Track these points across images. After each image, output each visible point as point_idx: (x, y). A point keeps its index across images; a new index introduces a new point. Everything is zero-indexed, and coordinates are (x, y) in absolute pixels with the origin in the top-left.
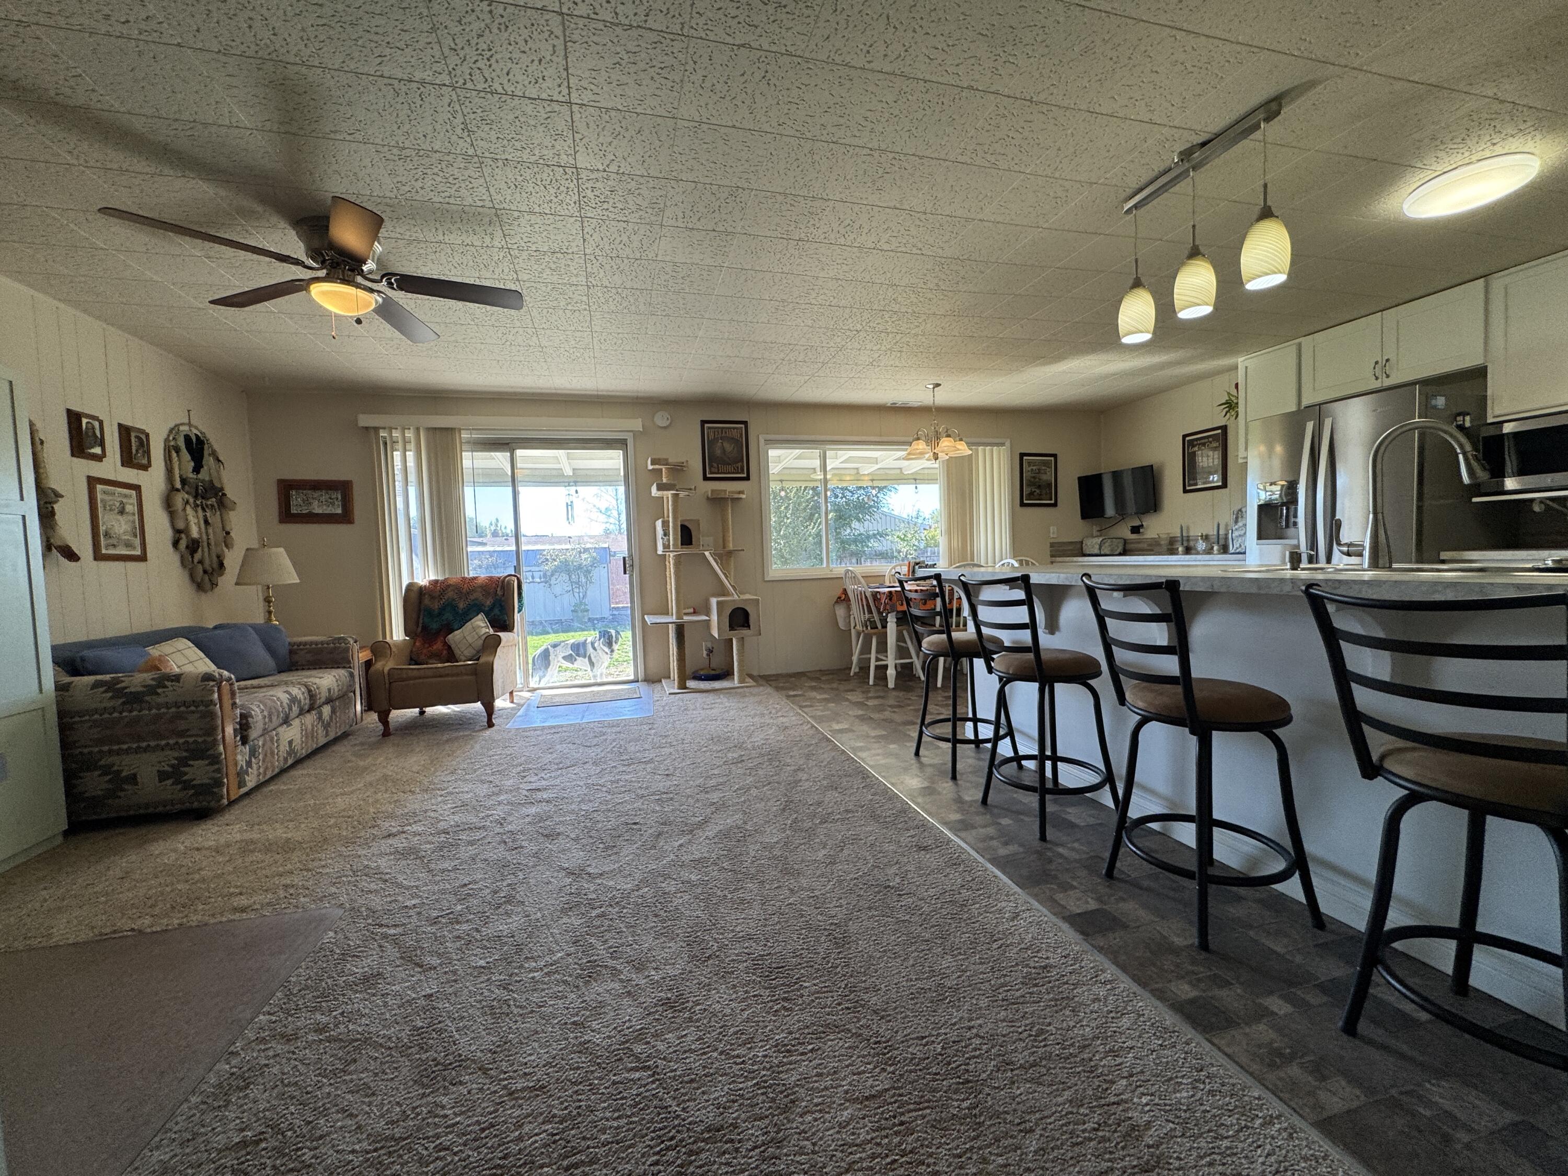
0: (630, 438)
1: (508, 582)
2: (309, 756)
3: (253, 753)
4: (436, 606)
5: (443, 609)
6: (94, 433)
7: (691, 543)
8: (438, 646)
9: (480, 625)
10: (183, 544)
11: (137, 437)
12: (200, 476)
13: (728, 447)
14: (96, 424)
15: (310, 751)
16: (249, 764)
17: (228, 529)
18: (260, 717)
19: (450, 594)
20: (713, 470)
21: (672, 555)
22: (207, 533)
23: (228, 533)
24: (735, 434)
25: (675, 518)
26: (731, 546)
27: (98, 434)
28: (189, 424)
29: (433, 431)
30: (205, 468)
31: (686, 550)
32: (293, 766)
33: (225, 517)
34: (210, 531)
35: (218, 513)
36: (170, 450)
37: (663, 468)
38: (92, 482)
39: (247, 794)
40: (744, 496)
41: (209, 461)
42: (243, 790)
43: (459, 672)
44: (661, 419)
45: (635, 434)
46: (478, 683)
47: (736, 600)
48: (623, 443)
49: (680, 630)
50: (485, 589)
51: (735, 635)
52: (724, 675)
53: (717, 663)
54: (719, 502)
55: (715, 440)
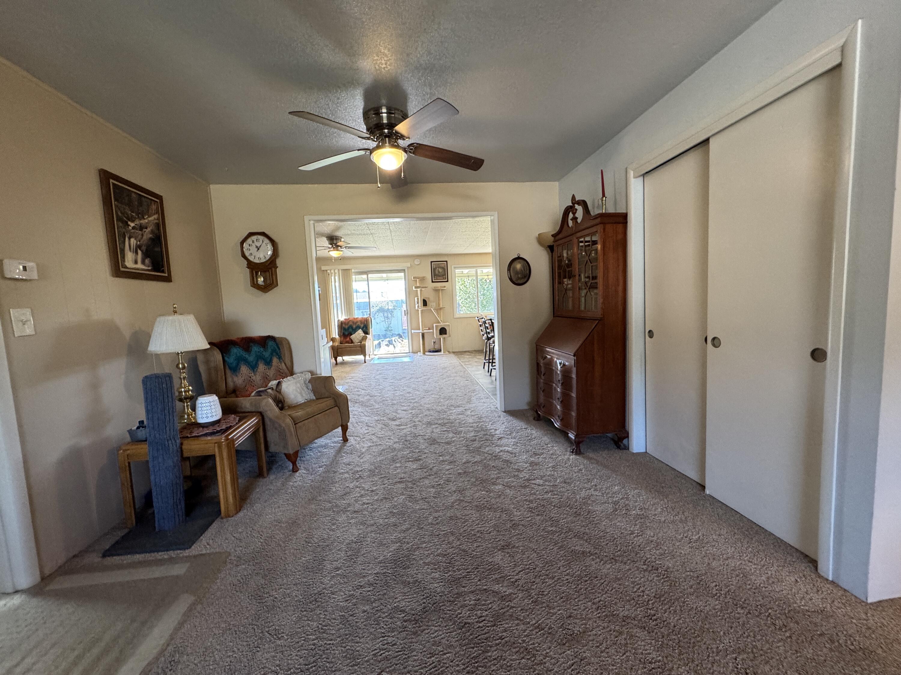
0: (406, 269)
1: (368, 320)
4: (346, 327)
5: (348, 328)
7: (426, 306)
8: (348, 339)
9: (360, 333)
13: (440, 270)
19: (351, 323)
20: (435, 279)
21: (420, 309)
24: (443, 265)
25: (421, 297)
26: (441, 306)
29: (344, 270)
37: (417, 280)
40: (446, 288)
43: (356, 346)
44: (417, 262)
45: (408, 267)
46: (362, 350)
47: (442, 325)
48: (404, 271)
49: (423, 335)
50: (361, 322)
51: (442, 337)
52: (439, 351)
53: (437, 347)
54: (436, 290)
55: (436, 268)
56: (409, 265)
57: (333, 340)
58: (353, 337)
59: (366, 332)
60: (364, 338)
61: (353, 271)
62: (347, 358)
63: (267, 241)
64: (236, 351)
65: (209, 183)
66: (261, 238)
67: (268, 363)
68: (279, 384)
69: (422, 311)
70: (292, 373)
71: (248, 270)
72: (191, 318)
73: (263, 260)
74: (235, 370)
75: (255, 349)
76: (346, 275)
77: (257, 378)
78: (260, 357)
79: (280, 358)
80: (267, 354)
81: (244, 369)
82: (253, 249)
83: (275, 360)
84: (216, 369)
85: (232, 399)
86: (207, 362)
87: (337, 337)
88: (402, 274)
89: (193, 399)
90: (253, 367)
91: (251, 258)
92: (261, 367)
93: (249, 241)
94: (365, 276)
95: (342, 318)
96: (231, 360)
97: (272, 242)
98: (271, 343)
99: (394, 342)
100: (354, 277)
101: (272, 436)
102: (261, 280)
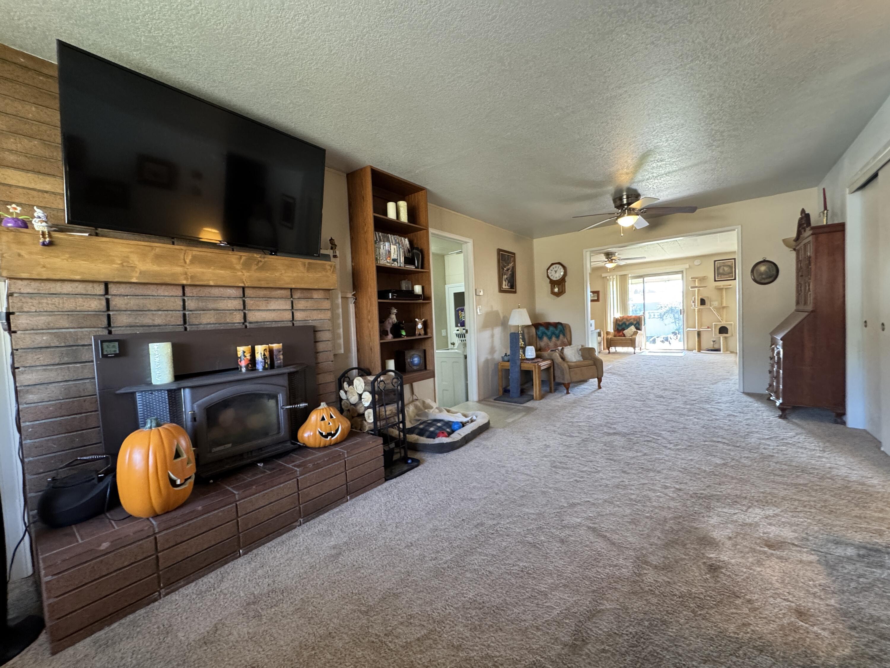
0: (684, 270)
1: (641, 317)
4: (620, 323)
5: (622, 324)
7: (705, 304)
8: (621, 334)
9: (633, 328)
13: (726, 269)
19: (625, 320)
20: (719, 278)
21: (696, 309)
24: (729, 264)
25: (698, 297)
26: (724, 305)
29: (621, 276)
31: (702, 307)
40: (731, 286)
43: (627, 340)
44: (697, 262)
45: (686, 269)
46: (632, 343)
47: (723, 323)
48: (682, 272)
49: (699, 334)
50: (634, 319)
51: (722, 336)
52: (718, 350)
53: (716, 347)
54: (720, 289)
55: (720, 267)
56: (687, 266)
57: (608, 333)
58: (625, 332)
59: (638, 328)
60: (635, 333)
61: (630, 275)
62: (619, 349)
63: (561, 267)
64: (542, 329)
65: (532, 238)
66: (557, 265)
67: (558, 337)
68: (563, 348)
69: (699, 311)
70: (570, 344)
71: (550, 285)
72: (525, 309)
73: (558, 279)
74: (541, 338)
75: (551, 329)
76: (623, 279)
77: (551, 344)
78: (553, 333)
79: (564, 335)
80: (557, 332)
81: (545, 339)
82: (553, 272)
83: (561, 336)
84: (532, 336)
85: (539, 352)
86: (529, 333)
87: (612, 331)
88: (680, 276)
89: (524, 349)
90: (550, 338)
91: (552, 278)
92: (554, 339)
93: (551, 268)
94: (641, 280)
95: (618, 315)
96: (539, 333)
97: (564, 267)
98: (559, 326)
99: (669, 339)
100: (630, 281)
101: (558, 373)
102: (556, 290)
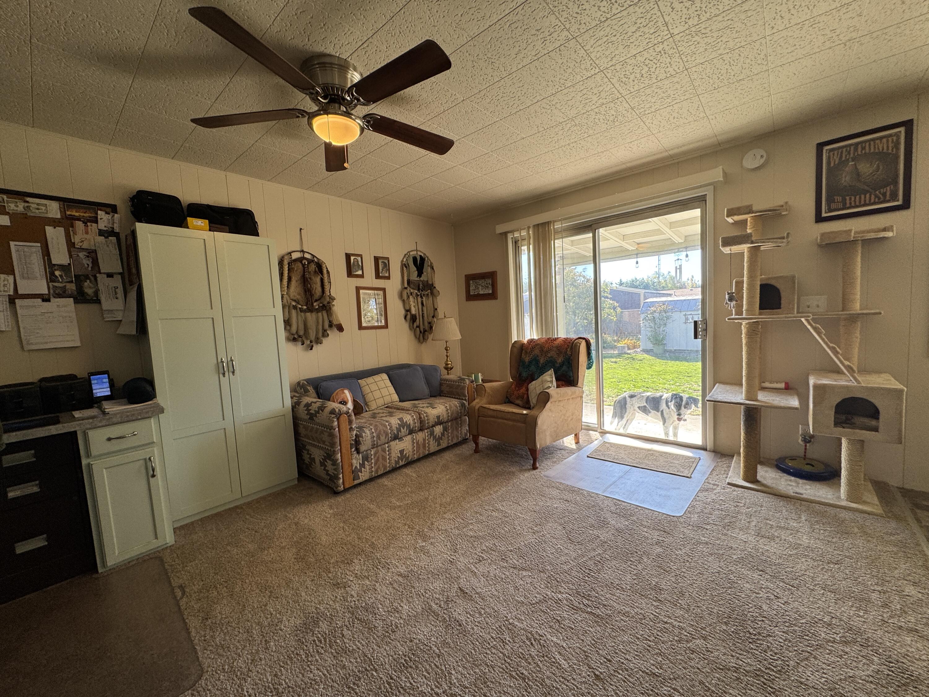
0: (709, 193)
1: (576, 343)
2: (419, 460)
3: (366, 458)
4: (528, 359)
5: (531, 362)
6: (358, 263)
7: (778, 305)
10: (409, 317)
11: (382, 262)
12: (421, 279)
13: (870, 167)
14: (359, 259)
15: (421, 456)
16: (362, 465)
17: (436, 307)
18: (369, 437)
19: (537, 352)
20: (833, 206)
21: (744, 323)
22: (422, 311)
23: (436, 309)
24: (882, 146)
25: (751, 277)
26: (857, 307)
27: (360, 264)
28: (417, 250)
29: (537, 226)
30: (425, 273)
31: (768, 317)
32: (405, 466)
33: (435, 301)
34: (425, 309)
35: (431, 298)
36: (404, 266)
37: (748, 217)
38: (358, 289)
39: (360, 484)
40: (890, 234)
41: (427, 270)
42: (356, 482)
43: (515, 419)
44: (753, 158)
45: (715, 186)
50: (562, 348)
58: (532, 386)
59: (564, 381)
60: (542, 399)
61: (556, 226)
